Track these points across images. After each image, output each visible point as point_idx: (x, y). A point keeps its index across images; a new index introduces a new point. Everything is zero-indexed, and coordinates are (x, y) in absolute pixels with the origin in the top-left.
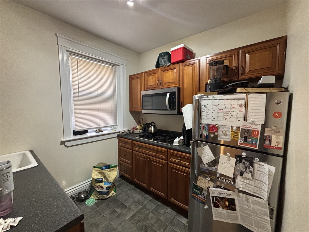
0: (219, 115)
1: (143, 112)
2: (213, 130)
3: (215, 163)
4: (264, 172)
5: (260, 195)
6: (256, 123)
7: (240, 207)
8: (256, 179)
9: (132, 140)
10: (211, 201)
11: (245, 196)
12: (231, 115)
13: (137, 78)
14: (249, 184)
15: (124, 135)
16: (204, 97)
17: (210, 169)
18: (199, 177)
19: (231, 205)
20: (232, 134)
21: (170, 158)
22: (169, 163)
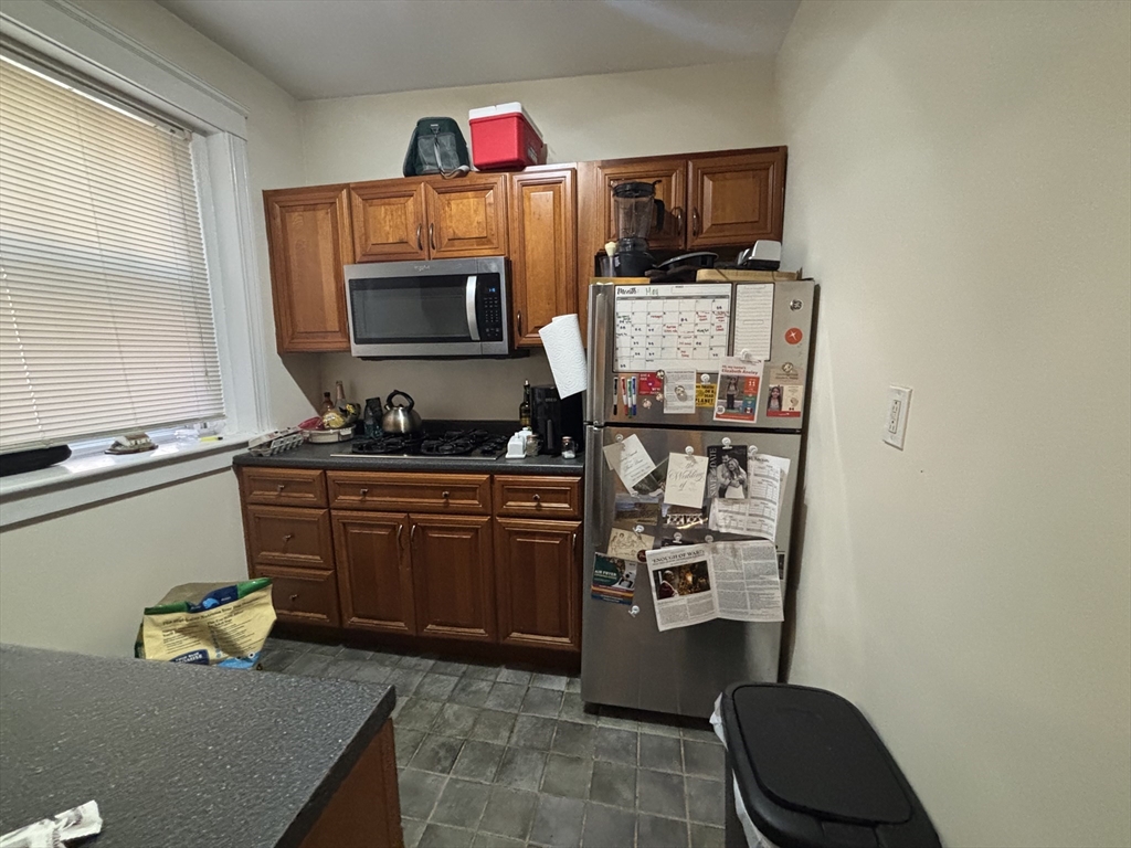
0: (666, 343)
1: (357, 350)
2: (651, 387)
3: (657, 479)
4: (767, 477)
5: (760, 531)
6: (755, 358)
7: (718, 577)
8: (753, 498)
9: (325, 468)
10: (653, 584)
11: (729, 544)
12: (696, 340)
13: (314, 207)
14: (738, 513)
15: (272, 454)
16: (623, 291)
17: (643, 499)
18: (615, 532)
19: (697, 577)
20: (699, 393)
21: (504, 503)
22: (500, 520)
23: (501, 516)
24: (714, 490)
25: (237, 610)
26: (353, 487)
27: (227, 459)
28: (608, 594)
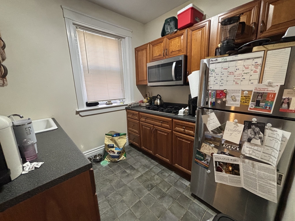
0: (228, 79)
1: (149, 84)
2: (221, 96)
3: (221, 129)
4: (276, 138)
5: (268, 161)
7: (244, 172)
8: (266, 146)
9: (139, 112)
10: (214, 165)
11: (251, 161)
12: (243, 77)
13: (143, 50)
14: (257, 150)
15: (131, 107)
16: (212, 61)
17: (215, 135)
18: (203, 144)
19: (235, 170)
20: (242, 99)
21: (175, 127)
22: (174, 132)
23: (175, 131)
24: (246, 138)
25: (119, 138)
26: (144, 117)
27: (124, 107)
28: (200, 163)
